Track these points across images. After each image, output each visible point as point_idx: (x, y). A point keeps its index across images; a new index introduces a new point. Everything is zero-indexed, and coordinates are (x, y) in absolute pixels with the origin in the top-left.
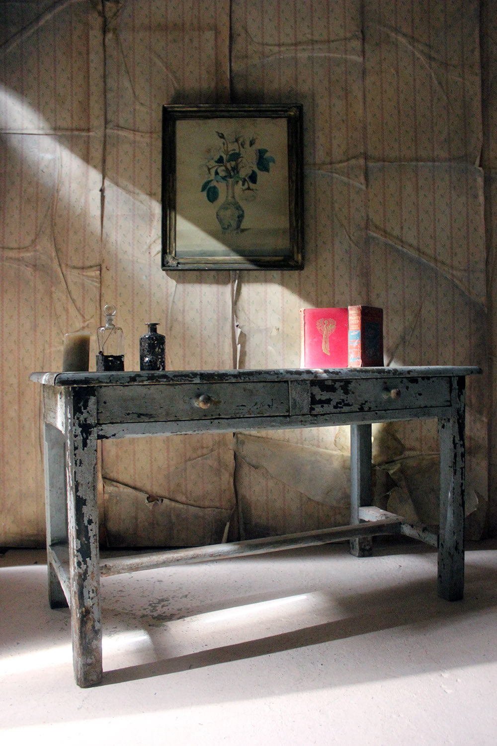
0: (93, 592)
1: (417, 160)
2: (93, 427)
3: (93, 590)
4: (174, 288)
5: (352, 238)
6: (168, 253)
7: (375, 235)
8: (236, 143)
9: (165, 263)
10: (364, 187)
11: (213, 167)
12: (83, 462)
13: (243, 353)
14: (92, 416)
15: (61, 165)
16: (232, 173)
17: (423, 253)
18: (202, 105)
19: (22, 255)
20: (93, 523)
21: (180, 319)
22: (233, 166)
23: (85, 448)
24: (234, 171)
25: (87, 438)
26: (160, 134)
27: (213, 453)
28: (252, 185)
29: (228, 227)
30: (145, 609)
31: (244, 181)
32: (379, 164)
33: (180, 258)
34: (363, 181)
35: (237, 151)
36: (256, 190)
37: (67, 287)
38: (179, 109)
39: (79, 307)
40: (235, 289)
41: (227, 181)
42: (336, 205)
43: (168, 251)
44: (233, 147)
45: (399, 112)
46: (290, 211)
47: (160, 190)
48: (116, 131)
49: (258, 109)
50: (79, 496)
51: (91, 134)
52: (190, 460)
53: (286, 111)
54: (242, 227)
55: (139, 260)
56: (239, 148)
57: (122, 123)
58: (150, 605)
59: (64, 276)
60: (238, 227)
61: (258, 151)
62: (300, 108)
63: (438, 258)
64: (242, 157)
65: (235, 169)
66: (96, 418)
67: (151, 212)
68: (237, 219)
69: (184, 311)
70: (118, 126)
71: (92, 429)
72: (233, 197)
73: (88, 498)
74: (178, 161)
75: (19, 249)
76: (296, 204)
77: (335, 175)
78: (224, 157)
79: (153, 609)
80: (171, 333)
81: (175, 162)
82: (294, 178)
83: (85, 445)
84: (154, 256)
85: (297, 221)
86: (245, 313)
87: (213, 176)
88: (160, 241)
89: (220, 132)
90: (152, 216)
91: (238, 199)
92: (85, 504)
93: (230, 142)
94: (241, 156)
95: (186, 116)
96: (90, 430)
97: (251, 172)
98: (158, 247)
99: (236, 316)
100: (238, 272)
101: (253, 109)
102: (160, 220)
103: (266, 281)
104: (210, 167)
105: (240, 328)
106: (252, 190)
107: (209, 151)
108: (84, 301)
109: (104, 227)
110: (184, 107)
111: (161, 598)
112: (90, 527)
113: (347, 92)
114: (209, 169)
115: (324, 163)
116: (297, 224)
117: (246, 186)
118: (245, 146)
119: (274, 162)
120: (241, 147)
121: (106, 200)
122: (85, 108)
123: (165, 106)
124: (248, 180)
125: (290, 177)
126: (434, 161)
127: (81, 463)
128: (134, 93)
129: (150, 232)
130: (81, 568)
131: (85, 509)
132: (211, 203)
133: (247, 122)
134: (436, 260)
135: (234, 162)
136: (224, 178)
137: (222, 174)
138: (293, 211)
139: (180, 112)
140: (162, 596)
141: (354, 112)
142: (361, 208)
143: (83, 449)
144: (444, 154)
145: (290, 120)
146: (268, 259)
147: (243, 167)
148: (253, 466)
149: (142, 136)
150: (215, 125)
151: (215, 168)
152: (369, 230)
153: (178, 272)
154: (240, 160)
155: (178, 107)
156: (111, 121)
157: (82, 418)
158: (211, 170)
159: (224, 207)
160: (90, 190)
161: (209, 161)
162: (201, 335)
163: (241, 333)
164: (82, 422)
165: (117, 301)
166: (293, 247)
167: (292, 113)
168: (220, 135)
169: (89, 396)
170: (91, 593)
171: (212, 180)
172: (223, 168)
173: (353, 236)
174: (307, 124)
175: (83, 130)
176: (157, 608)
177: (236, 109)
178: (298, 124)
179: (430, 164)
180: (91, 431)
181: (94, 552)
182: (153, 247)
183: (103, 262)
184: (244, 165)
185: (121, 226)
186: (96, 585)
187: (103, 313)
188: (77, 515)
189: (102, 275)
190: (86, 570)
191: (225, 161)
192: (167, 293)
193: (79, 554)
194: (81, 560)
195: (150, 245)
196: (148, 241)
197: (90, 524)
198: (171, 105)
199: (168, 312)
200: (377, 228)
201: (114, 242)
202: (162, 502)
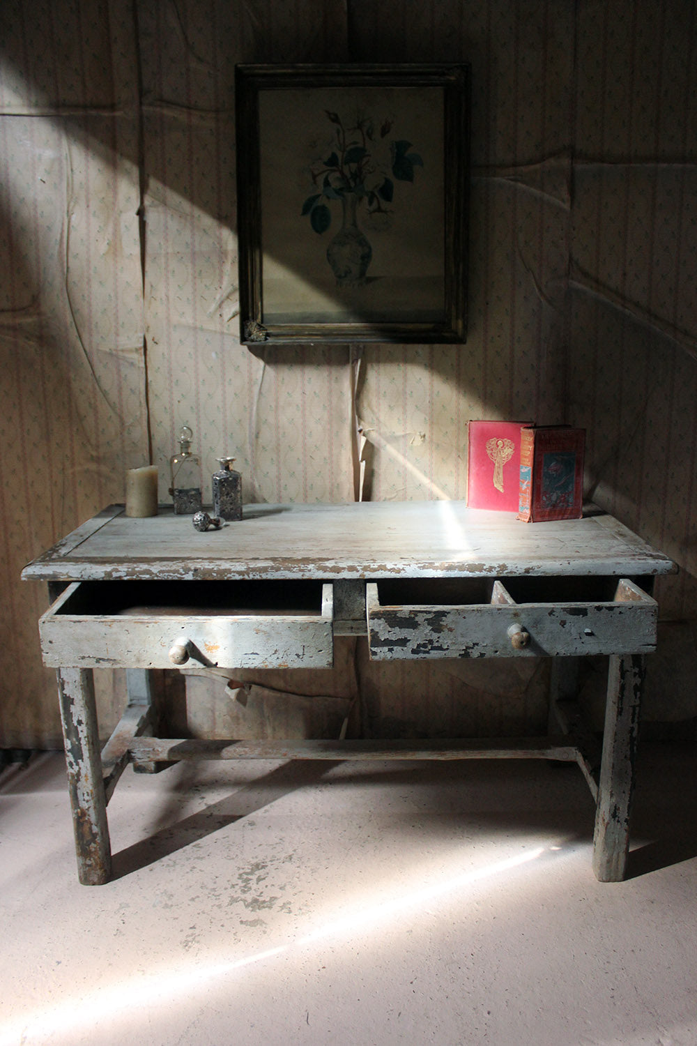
0: (88, 795)
1: (657, 159)
3: (88, 793)
4: (261, 372)
5: (544, 290)
6: (251, 319)
7: (581, 287)
8: (358, 131)
9: (246, 336)
10: (566, 207)
11: (320, 173)
13: (370, 474)
15: (72, 170)
16: (352, 183)
17: (656, 317)
18: (301, 65)
19: (18, 321)
20: (83, 724)
21: (271, 420)
22: (353, 171)
24: (355, 181)
26: (233, 114)
28: (385, 205)
29: (345, 276)
31: (372, 197)
32: (594, 167)
33: (272, 326)
34: (566, 195)
35: (360, 145)
36: (392, 212)
37: (93, 372)
38: (261, 71)
39: (114, 403)
40: (357, 373)
41: (342, 195)
42: (521, 237)
43: (250, 315)
44: (354, 139)
46: (446, 248)
47: (235, 210)
48: (158, 109)
49: (396, 70)
50: (66, 695)
51: (118, 114)
53: (443, 74)
54: (368, 275)
55: (206, 327)
56: (364, 139)
57: (168, 93)
59: (86, 354)
60: (362, 274)
61: (394, 145)
62: (466, 70)
63: (679, 325)
64: (370, 156)
65: (358, 176)
67: (221, 247)
68: (360, 261)
69: (277, 407)
70: (161, 100)
72: (355, 224)
73: (75, 698)
74: (263, 163)
75: (13, 310)
76: (457, 236)
77: (520, 185)
78: (339, 154)
80: (257, 443)
81: (258, 164)
82: (453, 191)
84: (228, 321)
85: (456, 264)
86: (373, 411)
87: (320, 188)
88: (237, 296)
89: (332, 111)
90: (222, 254)
91: (362, 229)
92: (73, 704)
93: (349, 130)
94: (367, 153)
95: (274, 82)
97: (382, 182)
98: (234, 306)
99: (359, 416)
100: (361, 346)
101: (386, 70)
102: (237, 260)
103: (406, 360)
104: (316, 172)
105: (364, 435)
106: (385, 212)
107: (314, 144)
108: (120, 393)
109: (146, 274)
110: (271, 68)
111: (255, 861)
112: (80, 728)
113: (546, 36)
114: (314, 177)
115: (503, 165)
116: (457, 271)
117: (375, 205)
118: (373, 137)
119: (420, 163)
120: (366, 137)
121: (148, 229)
122: (105, 68)
123: (239, 66)
124: (377, 194)
126: (684, 160)
128: (186, 38)
129: (221, 281)
130: (73, 769)
131: (73, 709)
132: (318, 235)
133: (377, 93)
134: (675, 328)
135: (356, 164)
136: (339, 192)
137: (336, 184)
138: (451, 246)
139: (265, 75)
140: (257, 858)
141: (557, 73)
142: (561, 241)
145: (447, 88)
146: (411, 326)
147: (370, 173)
149: (202, 117)
150: (323, 99)
151: (324, 175)
152: (572, 279)
154: (365, 160)
155: (260, 68)
156: (149, 90)
158: (318, 179)
159: (341, 240)
160: (121, 212)
161: (313, 163)
162: (305, 445)
163: (367, 442)
165: (172, 393)
166: (450, 307)
167: (453, 78)
168: (332, 116)
171: (318, 196)
172: (337, 174)
173: (546, 287)
174: (477, 96)
175: (104, 107)
177: (359, 70)
178: (463, 96)
179: (678, 166)
181: (86, 754)
182: (224, 305)
183: (147, 331)
184: (371, 170)
185: (174, 271)
186: (91, 788)
187: (151, 411)
188: (64, 714)
189: (148, 352)
190: (79, 771)
191: (340, 162)
192: (251, 380)
193: (69, 754)
194: (72, 760)
195: (222, 302)
196: (218, 297)
197: (80, 725)
198: (249, 66)
199: (252, 410)
200: (586, 274)
201: (164, 297)
202: (250, 689)
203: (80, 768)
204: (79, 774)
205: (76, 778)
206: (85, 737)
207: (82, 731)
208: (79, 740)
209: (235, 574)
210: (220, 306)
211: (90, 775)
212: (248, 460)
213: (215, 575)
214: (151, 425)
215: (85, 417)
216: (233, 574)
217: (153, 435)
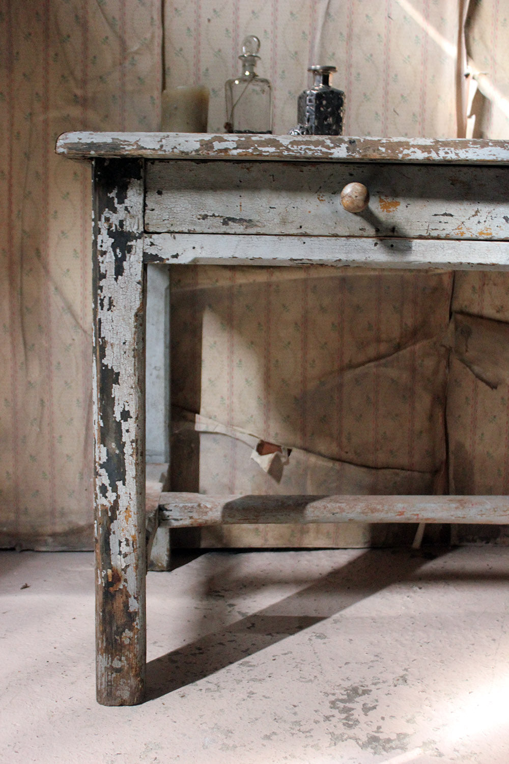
0: (127, 545)
2: (136, 238)
3: (127, 540)
12: (114, 304)
14: (133, 217)
20: (131, 417)
23: (120, 277)
25: (123, 258)
27: (401, 353)
50: (107, 366)
52: (351, 366)
66: (141, 221)
71: (133, 243)
73: (122, 372)
83: (119, 271)
86: (486, 46)
92: (116, 381)
96: (129, 243)
108: (123, 3)
112: (125, 426)
127: (111, 303)
130: (106, 497)
131: (117, 391)
143: (116, 279)
148: (487, 383)
157: (115, 219)
162: (387, 93)
163: (477, 92)
164: (114, 228)
165: (200, 7)
169: (130, 178)
170: (123, 545)
180: (131, 246)
181: (131, 471)
186: (133, 532)
187: (166, 33)
188: (101, 400)
190: (116, 502)
193: (103, 471)
194: (107, 482)
197: (126, 420)
202: (289, 454)
203: (118, 497)
204: (115, 506)
205: (110, 514)
206: (132, 442)
207: (128, 431)
208: (121, 446)
209: (416, 150)
211: (133, 509)
213: (383, 150)
214: (166, 54)
216: (412, 149)
217: (169, 68)
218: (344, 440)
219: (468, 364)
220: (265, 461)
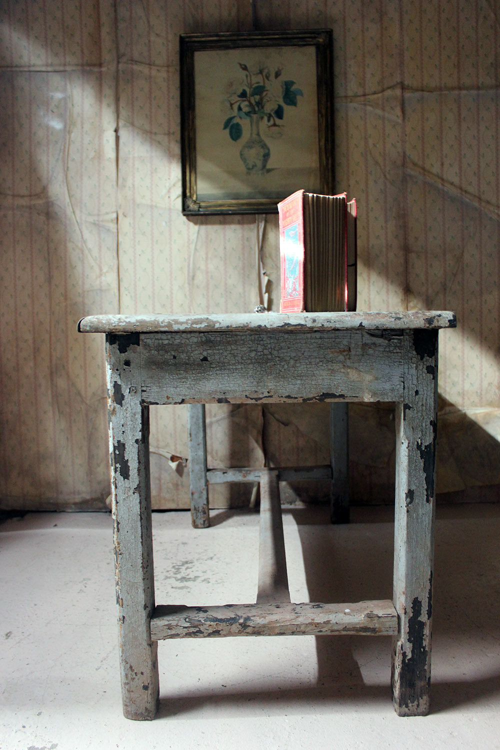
1: (460, 88)
4: (196, 235)
5: (388, 176)
6: (189, 198)
7: (412, 173)
8: (260, 75)
9: (186, 207)
10: (400, 121)
11: (236, 102)
15: (72, 104)
16: (257, 108)
17: (466, 192)
18: (222, 33)
19: (33, 202)
21: (203, 267)
22: (257, 101)
24: (258, 107)
26: (178, 68)
28: (278, 121)
29: (252, 168)
30: (168, 571)
31: (270, 116)
32: (418, 94)
33: (202, 202)
34: (399, 113)
35: (262, 84)
36: (283, 126)
37: (82, 235)
38: (197, 39)
39: (96, 257)
40: (261, 234)
41: (250, 116)
42: (370, 141)
43: (188, 195)
44: (257, 80)
45: (440, 34)
46: (320, 149)
47: (179, 128)
48: (130, 66)
49: (284, 36)
51: (103, 69)
53: (315, 38)
54: (268, 166)
55: (158, 205)
57: (136, 56)
58: (174, 567)
59: (78, 225)
60: (264, 166)
61: (284, 83)
62: (330, 34)
63: (483, 197)
64: (267, 90)
65: (260, 104)
67: (169, 152)
68: (262, 158)
69: (207, 259)
70: (132, 60)
72: (258, 134)
74: (197, 97)
75: (30, 196)
76: (326, 140)
77: (369, 108)
78: (248, 90)
79: (177, 571)
80: (193, 283)
81: (194, 98)
82: (323, 111)
84: (174, 201)
85: (327, 159)
86: (273, 260)
87: (235, 112)
88: (180, 184)
89: (242, 63)
91: (263, 137)
93: (254, 74)
94: (266, 89)
95: (204, 46)
97: (276, 107)
98: (179, 191)
99: (263, 264)
100: (264, 215)
101: (278, 36)
102: (180, 161)
104: (233, 102)
105: (267, 276)
106: (279, 126)
107: (231, 84)
108: (100, 250)
109: (119, 171)
110: (203, 37)
111: (185, 560)
113: (382, 14)
114: (231, 105)
115: (356, 96)
116: (327, 164)
117: (272, 122)
118: (270, 78)
119: (302, 95)
120: (266, 80)
121: (121, 141)
122: (96, 41)
123: (183, 35)
124: (273, 115)
125: (319, 112)
126: (478, 88)
128: (149, 22)
129: (169, 175)
132: (234, 142)
133: (271, 50)
134: (480, 199)
135: (259, 96)
136: (248, 114)
138: (323, 147)
139: (199, 42)
140: (186, 558)
141: (390, 37)
142: (397, 143)
144: (490, 81)
145: (318, 46)
147: (268, 101)
148: (283, 423)
149: (158, 70)
150: (237, 56)
151: (238, 104)
152: (407, 167)
153: (200, 217)
154: (264, 94)
155: (197, 37)
156: (124, 55)
158: (234, 106)
159: (250, 145)
160: (104, 131)
161: (231, 96)
162: (226, 284)
163: (268, 281)
165: (135, 250)
166: (323, 188)
167: (321, 40)
168: (243, 67)
171: (234, 117)
172: (247, 103)
173: (389, 173)
174: (338, 52)
175: (94, 65)
176: (181, 570)
177: (260, 37)
178: (328, 52)
179: (474, 92)
182: (172, 190)
183: (120, 208)
184: (269, 100)
185: (138, 169)
187: (120, 263)
189: (119, 222)
191: (248, 96)
192: (189, 240)
195: (170, 189)
196: (167, 185)
198: (189, 35)
199: (190, 260)
200: (415, 164)
201: (131, 186)
202: (186, 462)
210: (169, 191)
212: (187, 295)
214: (120, 272)
215: (76, 266)
217: (122, 278)
218: (214, 453)
219: (272, 414)
220: (174, 465)
